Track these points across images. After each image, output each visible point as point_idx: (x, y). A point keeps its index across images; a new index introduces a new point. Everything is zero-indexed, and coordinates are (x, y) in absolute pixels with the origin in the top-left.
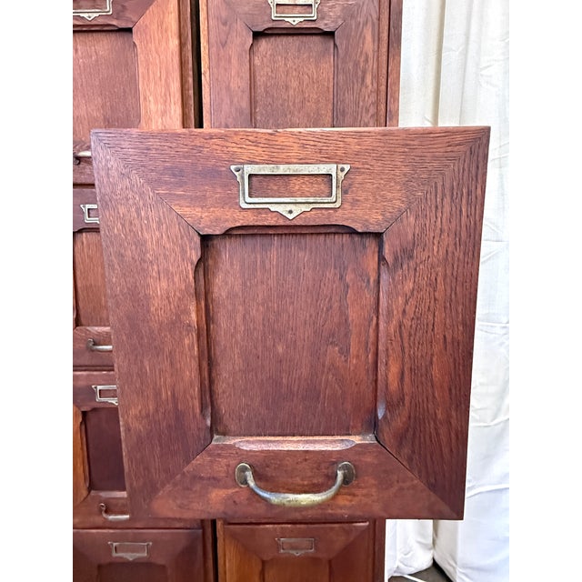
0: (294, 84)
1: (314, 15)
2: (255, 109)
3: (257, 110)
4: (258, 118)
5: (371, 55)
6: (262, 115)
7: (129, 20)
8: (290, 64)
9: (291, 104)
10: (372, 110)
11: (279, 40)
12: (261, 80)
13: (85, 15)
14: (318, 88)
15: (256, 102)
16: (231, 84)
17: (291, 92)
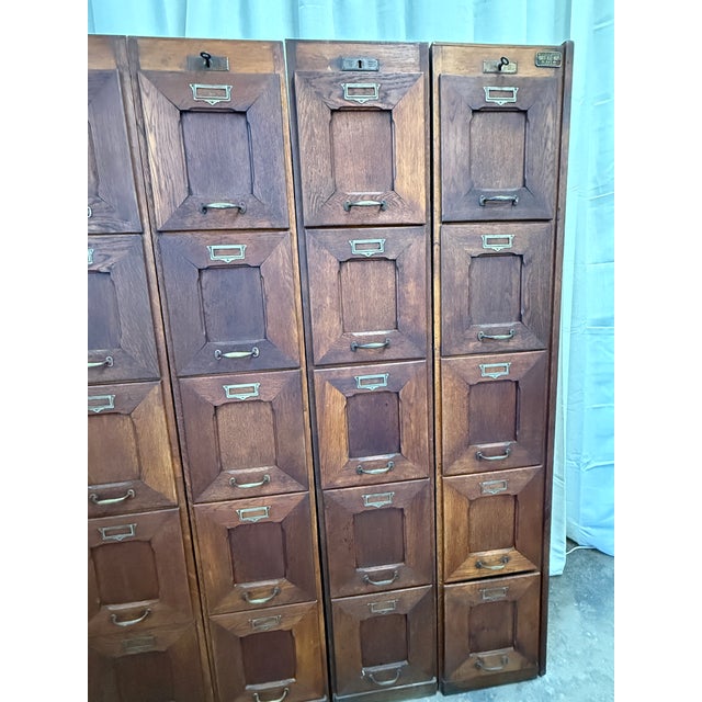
0: (498, 148)
1: (514, 99)
5: (551, 126)
7: (390, 104)
8: (495, 132)
10: (551, 167)
11: (488, 114)
12: (475, 144)
13: (358, 100)
17: (495, 153)
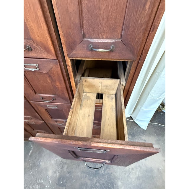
2: (83, 22)
3: (84, 22)
4: (85, 27)
6: (86, 25)
9: (101, 19)
14: (117, 9)
15: (83, 17)
16: (69, 8)
